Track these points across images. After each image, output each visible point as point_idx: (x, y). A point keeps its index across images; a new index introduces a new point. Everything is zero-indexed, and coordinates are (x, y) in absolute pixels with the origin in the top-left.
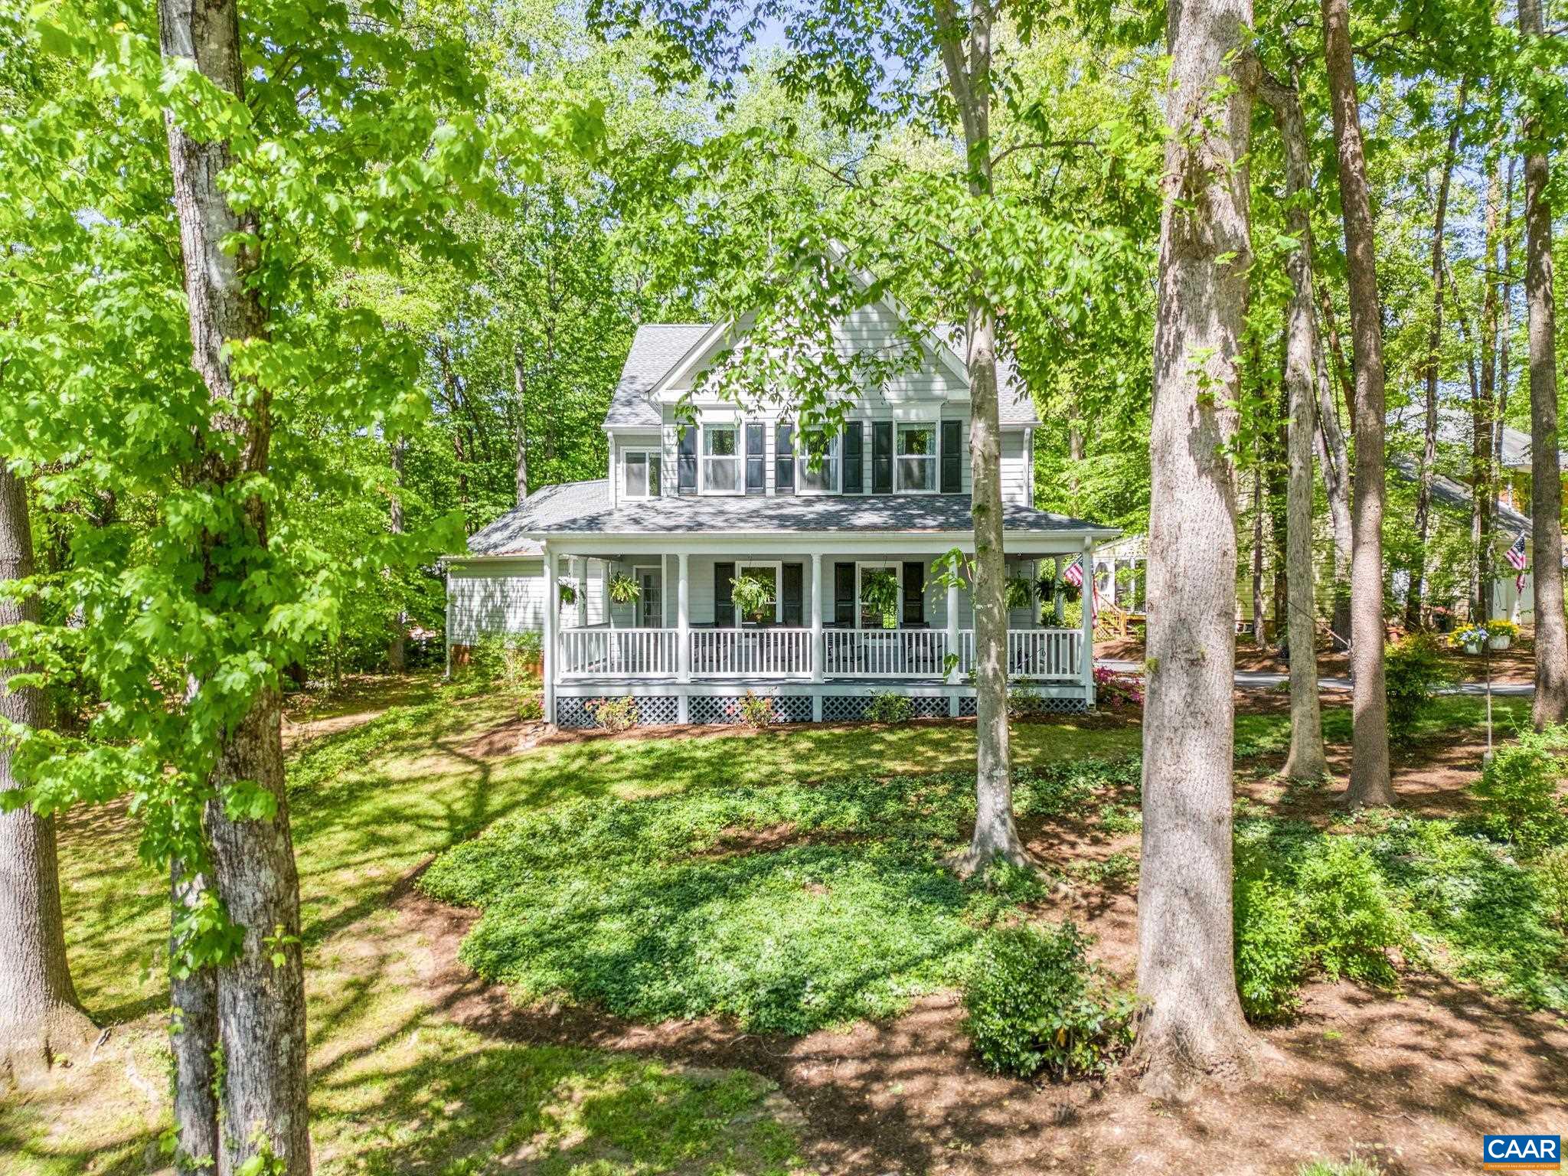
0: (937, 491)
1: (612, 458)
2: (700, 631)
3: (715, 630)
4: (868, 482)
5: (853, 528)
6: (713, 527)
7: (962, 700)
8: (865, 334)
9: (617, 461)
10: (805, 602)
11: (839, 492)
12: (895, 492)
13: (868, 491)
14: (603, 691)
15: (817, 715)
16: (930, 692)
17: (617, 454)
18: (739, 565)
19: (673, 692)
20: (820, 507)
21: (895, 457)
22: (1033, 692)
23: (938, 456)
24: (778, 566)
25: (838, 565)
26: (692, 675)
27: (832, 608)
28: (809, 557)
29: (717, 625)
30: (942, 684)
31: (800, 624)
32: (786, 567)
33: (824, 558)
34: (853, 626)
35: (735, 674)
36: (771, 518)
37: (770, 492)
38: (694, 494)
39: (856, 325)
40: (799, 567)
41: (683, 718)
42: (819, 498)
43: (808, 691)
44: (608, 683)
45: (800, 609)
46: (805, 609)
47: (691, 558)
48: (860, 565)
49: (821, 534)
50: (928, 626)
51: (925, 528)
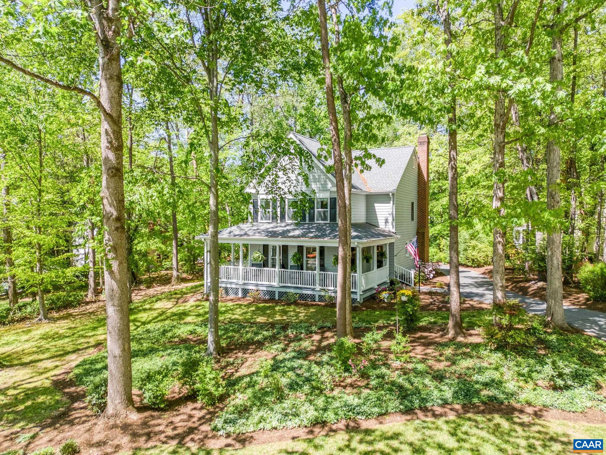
0: (329, 222)
4: (307, 219)
7: (319, 296)
12: (316, 222)
13: (307, 222)
15: (277, 297)
16: (309, 292)
19: (238, 287)
21: (316, 210)
23: (329, 210)
26: (243, 281)
30: (313, 290)
35: (255, 282)
37: (279, 221)
38: (257, 221)
41: (240, 295)
42: (291, 224)
43: (274, 289)
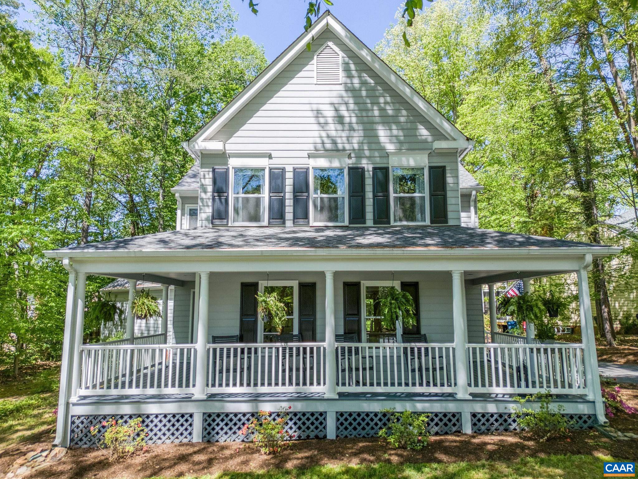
0: (428, 222)
1: (179, 212)
2: (218, 346)
3: (240, 345)
4: (370, 217)
5: (360, 246)
6: (231, 245)
7: (474, 415)
8: (364, 93)
9: (183, 214)
10: (319, 315)
11: (346, 223)
12: (392, 223)
13: (369, 222)
14: (107, 410)
15: (331, 432)
16: (441, 407)
17: (183, 210)
18: (262, 284)
19: (188, 408)
20: (330, 233)
21: (392, 195)
22: (554, 407)
23: (427, 194)
24: (295, 284)
25: (347, 285)
26: (208, 390)
27: (342, 323)
28: (322, 274)
29: (241, 339)
30: (452, 399)
31: (314, 339)
32: (302, 286)
33: (337, 275)
34: (360, 341)
36: (287, 239)
37: (289, 223)
38: (225, 225)
39: (357, 86)
40: (313, 286)
41: (196, 436)
42: (327, 227)
43: (320, 407)
44: (119, 400)
45: (314, 323)
46: (318, 323)
47: (212, 276)
48: (365, 284)
49: (333, 252)
50: (424, 339)
51: (427, 245)
